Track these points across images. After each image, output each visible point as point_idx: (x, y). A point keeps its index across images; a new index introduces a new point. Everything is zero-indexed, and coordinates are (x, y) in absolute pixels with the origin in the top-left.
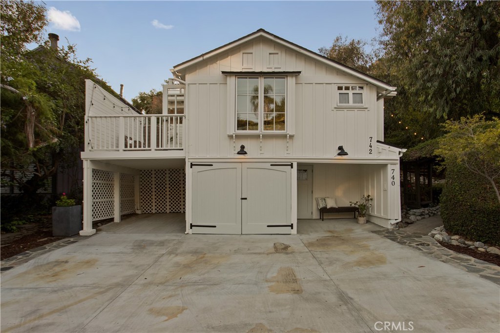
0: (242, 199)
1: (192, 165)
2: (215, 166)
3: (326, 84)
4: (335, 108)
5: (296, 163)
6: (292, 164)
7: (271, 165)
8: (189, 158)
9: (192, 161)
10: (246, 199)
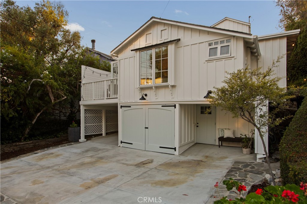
0: (146, 128)
1: (121, 107)
2: (132, 107)
3: (199, 43)
4: (206, 61)
5: (178, 104)
6: (175, 105)
7: (162, 106)
8: (120, 102)
9: (121, 104)
10: (147, 128)
